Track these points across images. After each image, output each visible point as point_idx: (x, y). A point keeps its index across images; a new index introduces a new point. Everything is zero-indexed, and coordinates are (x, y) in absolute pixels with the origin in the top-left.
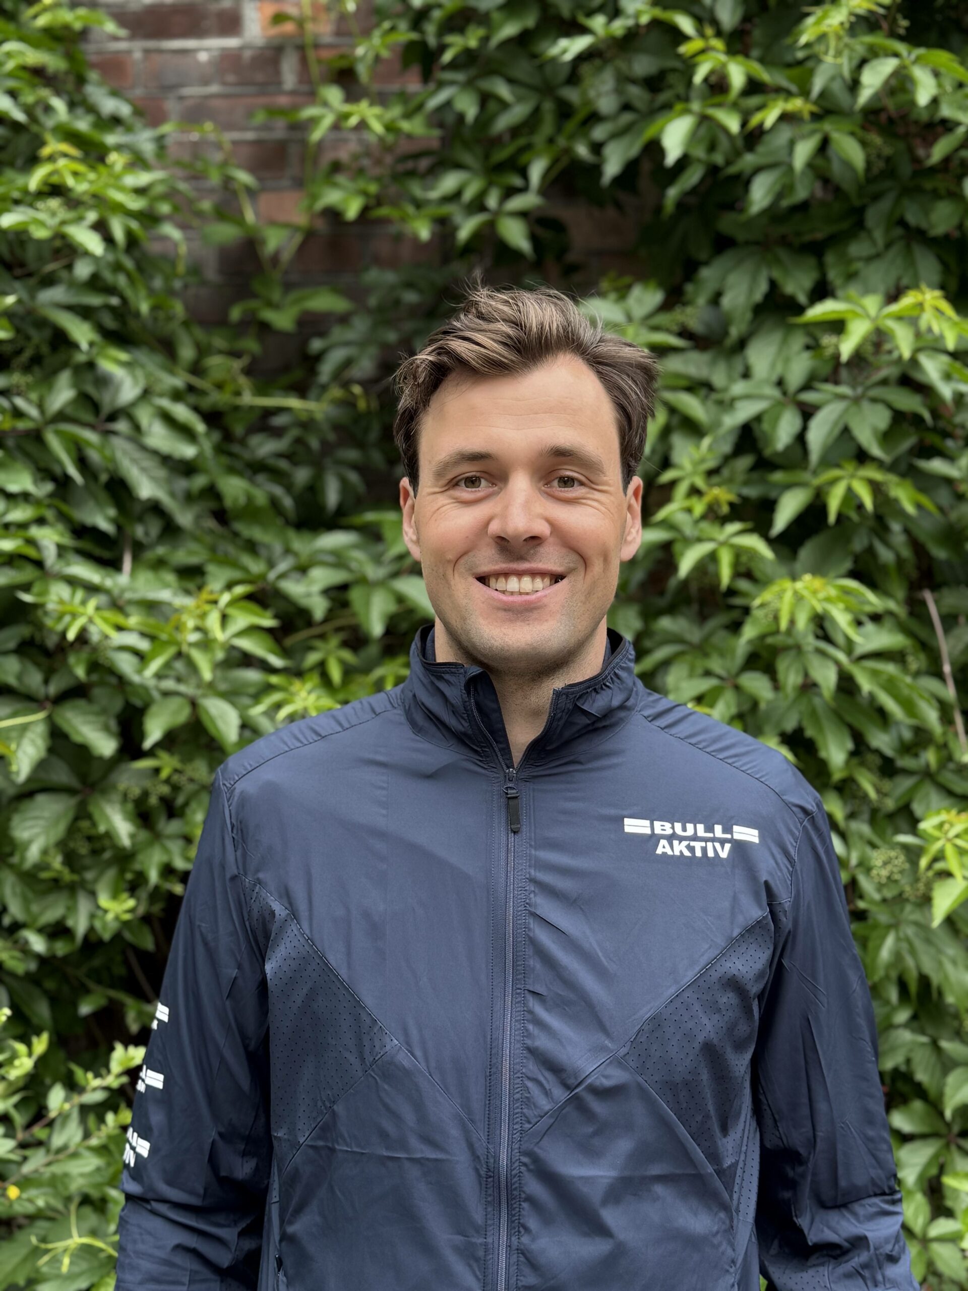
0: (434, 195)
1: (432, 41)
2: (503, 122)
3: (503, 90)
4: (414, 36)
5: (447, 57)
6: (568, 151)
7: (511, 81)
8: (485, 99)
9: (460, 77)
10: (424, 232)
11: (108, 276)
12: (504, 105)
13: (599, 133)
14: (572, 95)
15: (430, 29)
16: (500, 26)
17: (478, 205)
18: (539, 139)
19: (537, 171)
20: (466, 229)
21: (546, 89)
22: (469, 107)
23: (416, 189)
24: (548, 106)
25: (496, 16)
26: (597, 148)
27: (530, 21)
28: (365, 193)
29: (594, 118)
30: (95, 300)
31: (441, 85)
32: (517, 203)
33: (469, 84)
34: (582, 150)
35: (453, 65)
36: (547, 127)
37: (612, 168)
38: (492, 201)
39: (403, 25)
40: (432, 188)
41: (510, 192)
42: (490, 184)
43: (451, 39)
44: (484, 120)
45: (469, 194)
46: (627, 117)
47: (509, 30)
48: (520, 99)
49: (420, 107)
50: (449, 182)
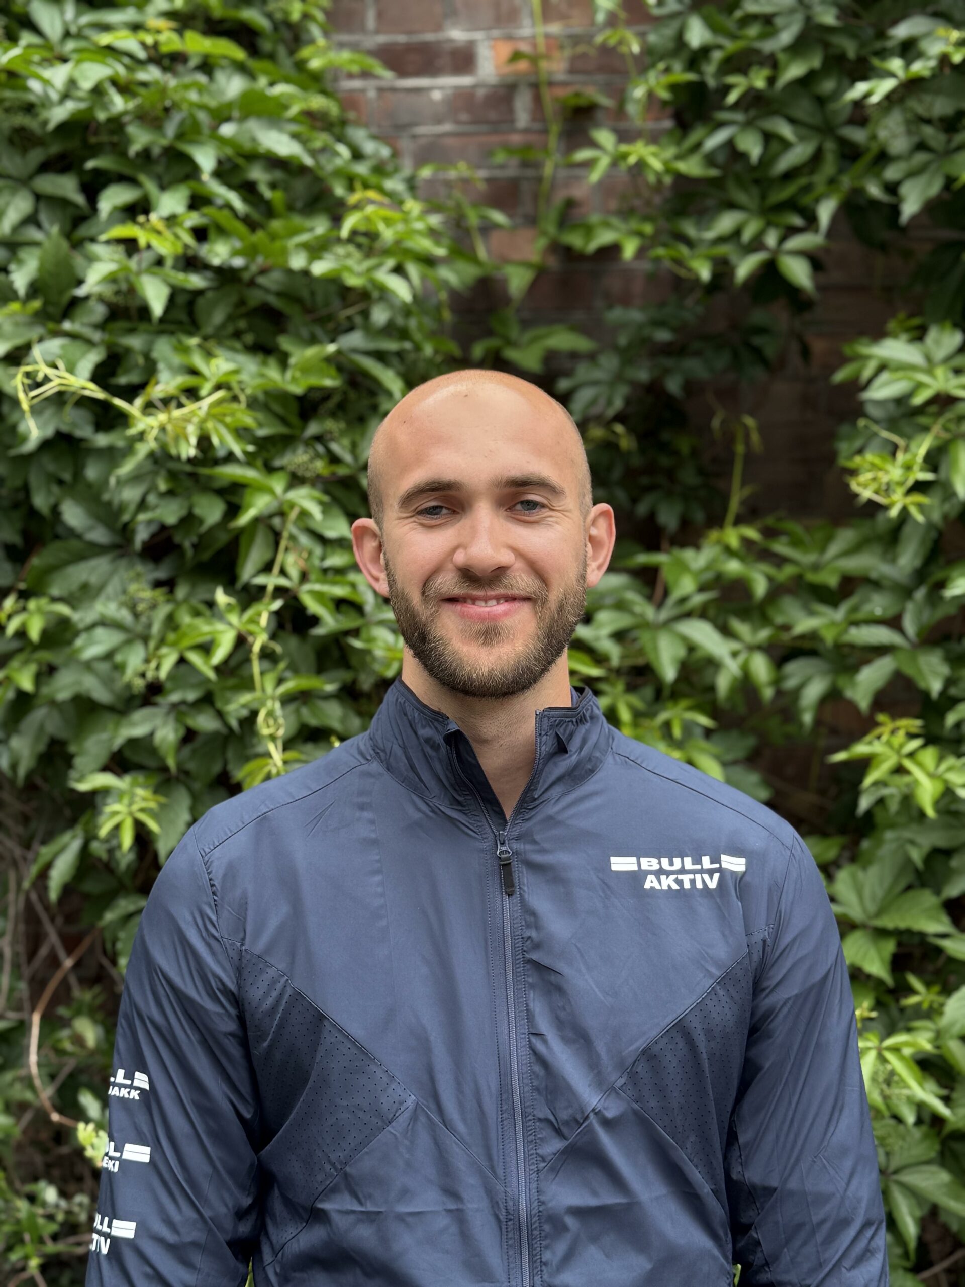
0: (710, 235)
1: (711, 83)
2: (785, 162)
3: (786, 130)
4: (691, 77)
5: (732, 97)
6: (858, 192)
7: (792, 121)
8: (769, 137)
9: (739, 117)
10: (705, 273)
11: (400, 321)
12: (786, 145)
13: (891, 173)
14: (858, 135)
15: (710, 69)
16: (786, 67)
17: (757, 245)
18: (819, 179)
19: (825, 212)
20: (745, 268)
21: (826, 129)
22: (752, 147)
23: (690, 229)
24: (830, 146)
25: (781, 57)
26: (892, 188)
27: (816, 62)
28: (640, 234)
29: (883, 158)
30: (391, 346)
31: (721, 125)
32: (797, 242)
33: (748, 124)
34: (874, 190)
35: (736, 106)
36: (829, 167)
37: (910, 207)
38: (771, 239)
39: (677, 66)
40: (708, 228)
41: (791, 231)
42: (769, 224)
43: (732, 79)
44: (767, 160)
45: (747, 235)
46: (921, 158)
47: (795, 71)
48: (802, 139)
49: (698, 146)
50: (726, 222)
